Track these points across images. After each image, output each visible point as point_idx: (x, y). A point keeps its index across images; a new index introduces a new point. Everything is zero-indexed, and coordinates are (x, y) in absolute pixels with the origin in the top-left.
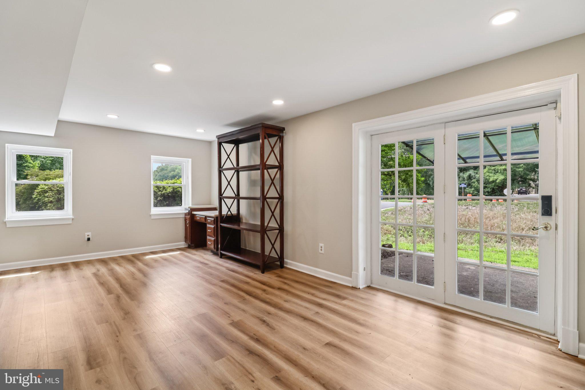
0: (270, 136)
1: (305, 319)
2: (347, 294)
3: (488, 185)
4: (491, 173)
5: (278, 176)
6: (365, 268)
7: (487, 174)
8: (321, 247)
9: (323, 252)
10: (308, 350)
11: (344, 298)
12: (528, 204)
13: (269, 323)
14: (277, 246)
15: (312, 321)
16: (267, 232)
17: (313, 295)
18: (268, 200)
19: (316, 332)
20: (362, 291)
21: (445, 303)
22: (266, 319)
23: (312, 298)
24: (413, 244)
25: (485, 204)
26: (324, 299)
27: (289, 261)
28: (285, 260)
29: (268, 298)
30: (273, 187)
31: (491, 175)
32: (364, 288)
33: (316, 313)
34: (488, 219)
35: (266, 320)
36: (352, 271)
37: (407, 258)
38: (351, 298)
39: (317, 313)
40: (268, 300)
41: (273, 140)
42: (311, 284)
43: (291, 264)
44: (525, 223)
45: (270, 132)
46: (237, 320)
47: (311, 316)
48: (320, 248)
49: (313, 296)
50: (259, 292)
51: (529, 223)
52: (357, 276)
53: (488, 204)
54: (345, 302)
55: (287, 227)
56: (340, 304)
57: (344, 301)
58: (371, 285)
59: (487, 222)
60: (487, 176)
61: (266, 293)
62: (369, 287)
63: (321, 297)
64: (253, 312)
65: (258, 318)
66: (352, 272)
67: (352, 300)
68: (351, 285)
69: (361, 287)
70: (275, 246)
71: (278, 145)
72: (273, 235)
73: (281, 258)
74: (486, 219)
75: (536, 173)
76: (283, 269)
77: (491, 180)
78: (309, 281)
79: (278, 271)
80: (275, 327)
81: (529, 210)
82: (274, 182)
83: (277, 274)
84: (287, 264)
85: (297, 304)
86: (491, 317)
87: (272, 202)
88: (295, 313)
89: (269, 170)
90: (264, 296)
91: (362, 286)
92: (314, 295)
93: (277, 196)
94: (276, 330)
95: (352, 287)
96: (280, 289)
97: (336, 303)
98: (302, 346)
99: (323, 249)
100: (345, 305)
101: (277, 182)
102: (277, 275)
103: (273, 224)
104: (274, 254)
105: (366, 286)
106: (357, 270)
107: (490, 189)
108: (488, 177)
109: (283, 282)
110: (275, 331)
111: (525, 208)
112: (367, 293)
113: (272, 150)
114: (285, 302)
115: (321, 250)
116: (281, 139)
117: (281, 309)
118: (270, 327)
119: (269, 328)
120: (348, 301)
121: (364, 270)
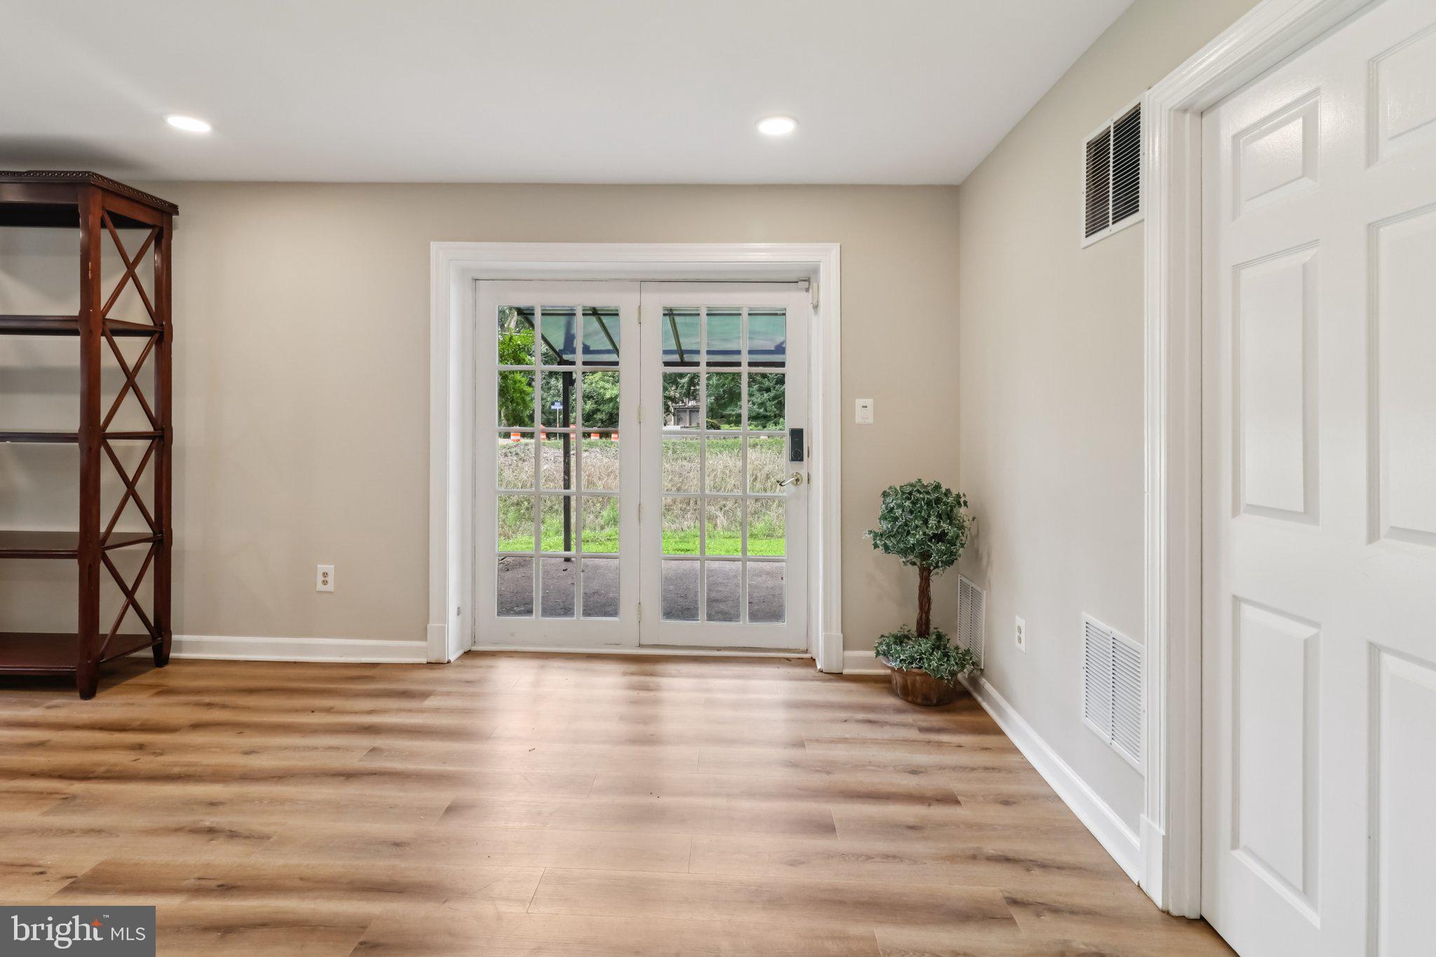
0: (122, 222)
1: (349, 776)
2: (425, 682)
3: (601, 407)
4: (608, 382)
5: (150, 362)
6: (459, 608)
7: (601, 383)
8: (325, 575)
9: (330, 587)
10: (409, 844)
11: (425, 695)
12: (674, 444)
13: (235, 829)
14: (146, 595)
15: (375, 774)
16: (109, 553)
17: (329, 710)
18: (111, 442)
19: (401, 794)
20: (458, 666)
21: (641, 646)
22: (212, 822)
23: (334, 720)
24: (534, 539)
25: (606, 446)
26: (371, 712)
27: (185, 638)
28: (175, 637)
29: (175, 764)
30: (131, 397)
31: (607, 386)
32: (460, 658)
33: (371, 750)
34: (612, 477)
35: (214, 825)
36: (427, 621)
37: (508, 573)
38: (439, 689)
39: (373, 750)
40: (176, 770)
41: (133, 239)
42: (303, 685)
43: (197, 646)
44: (671, 480)
45: (123, 208)
46: (88, 870)
47: (361, 763)
48: (320, 578)
49: (332, 712)
50: (122, 759)
51: (676, 479)
52: (442, 632)
53: (610, 446)
54: (430, 702)
55: (184, 530)
56: (422, 711)
57: (428, 699)
58: (474, 648)
59: (610, 481)
60: (601, 387)
61: (154, 753)
62: (468, 654)
63: (359, 710)
64: (141, 821)
65: (178, 830)
66: (429, 626)
67: (449, 694)
68: (424, 661)
69: (453, 658)
70: (138, 596)
71: (151, 259)
72: (130, 560)
73: (160, 630)
74: (609, 475)
75: (677, 387)
76: (168, 668)
77: (608, 396)
78: (290, 679)
79: (150, 677)
80: (266, 830)
81: (675, 456)
82: (138, 380)
83: (151, 686)
84: (180, 650)
85: (296, 748)
86: (719, 649)
87: (131, 449)
88: (306, 772)
89: (116, 339)
90: (147, 763)
91: (453, 655)
92: (333, 710)
93: (146, 427)
94: (275, 838)
95: (428, 663)
96: (196, 726)
97: (410, 711)
98: (385, 842)
99: (330, 579)
100: (437, 710)
101: (147, 380)
102: (156, 690)
103: (133, 523)
104: (133, 626)
105: (461, 652)
106: (444, 618)
107: (606, 414)
108: (602, 390)
109: (198, 704)
110: (271, 840)
111: (670, 452)
112: (473, 667)
113: (131, 273)
114: (246, 756)
115: (325, 583)
116: (162, 239)
117: (248, 777)
118: (247, 837)
119: (247, 841)
120: (438, 698)
121: (458, 614)
